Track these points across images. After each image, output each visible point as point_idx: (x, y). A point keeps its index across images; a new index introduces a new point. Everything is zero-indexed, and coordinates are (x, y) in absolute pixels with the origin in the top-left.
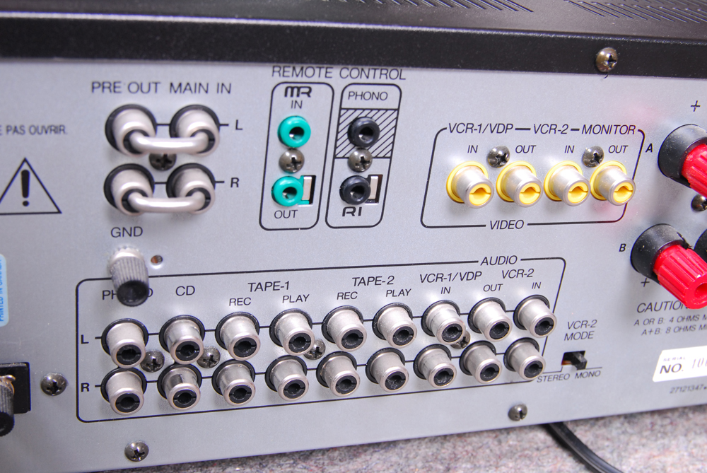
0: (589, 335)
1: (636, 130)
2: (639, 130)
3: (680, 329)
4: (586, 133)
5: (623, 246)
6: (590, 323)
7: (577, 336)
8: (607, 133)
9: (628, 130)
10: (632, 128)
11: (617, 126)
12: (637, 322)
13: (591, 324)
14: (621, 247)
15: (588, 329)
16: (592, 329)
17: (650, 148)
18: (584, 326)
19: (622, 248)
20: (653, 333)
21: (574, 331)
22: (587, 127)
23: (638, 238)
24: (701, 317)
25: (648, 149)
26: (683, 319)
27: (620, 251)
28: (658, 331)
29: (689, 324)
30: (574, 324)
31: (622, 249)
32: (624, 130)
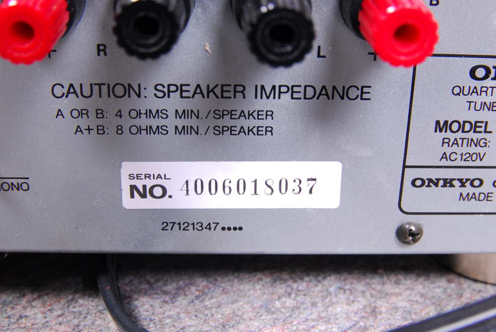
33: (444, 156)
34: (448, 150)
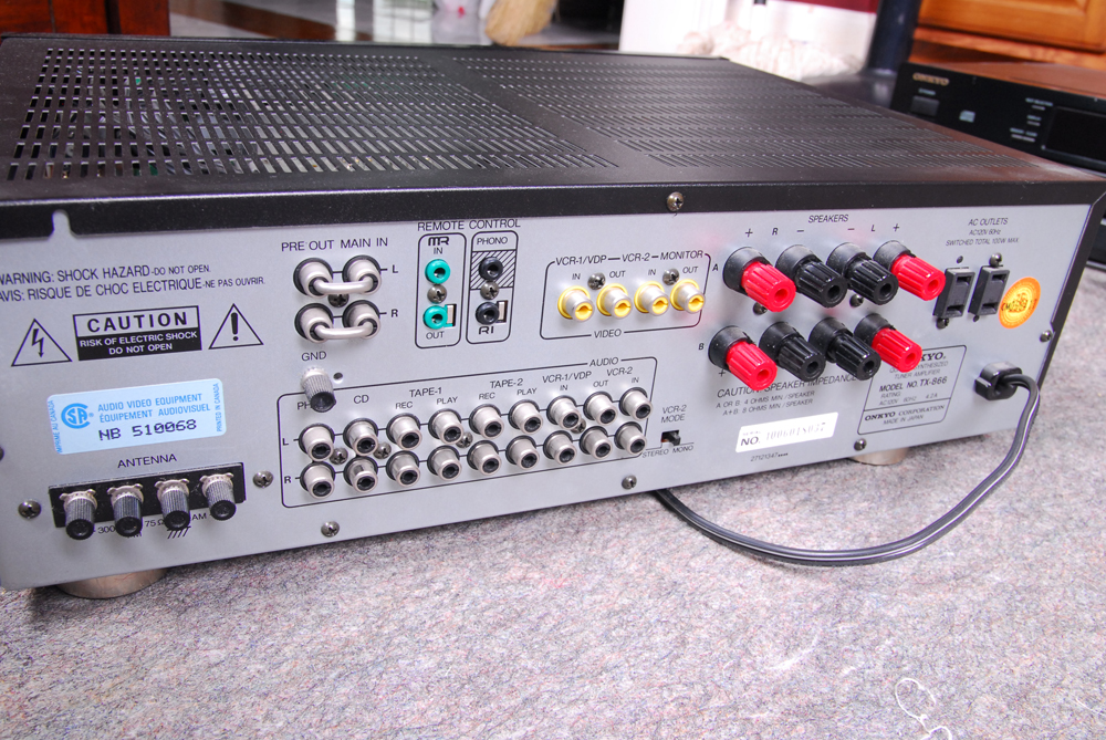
0: (681, 417)
1: (703, 254)
2: (706, 254)
3: (754, 409)
4: (664, 259)
5: (702, 345)
6: (681, 407)
7: (671, 419)
8: (680, 258)
9: (697, 254)
10: (700, 253)
11: (688, 252)
12: (719, 405)
14: (700, 346)
15: (680, 413)
16: (683, 412)
17: (716, 267)
18: (676, 410)
20: (732, 413)
21: (669, 415)
22: (665, 254)
23: (713, 339)
24: (770, 398)
25: (714, 269)
26: (755, 400)
27: (699, 349)
28: (736, 411)
29: (761, 404)
30: (668, 409)
31: (701, 348)
32: (694, 254)
33: (881, 403)
34: (883, 399)
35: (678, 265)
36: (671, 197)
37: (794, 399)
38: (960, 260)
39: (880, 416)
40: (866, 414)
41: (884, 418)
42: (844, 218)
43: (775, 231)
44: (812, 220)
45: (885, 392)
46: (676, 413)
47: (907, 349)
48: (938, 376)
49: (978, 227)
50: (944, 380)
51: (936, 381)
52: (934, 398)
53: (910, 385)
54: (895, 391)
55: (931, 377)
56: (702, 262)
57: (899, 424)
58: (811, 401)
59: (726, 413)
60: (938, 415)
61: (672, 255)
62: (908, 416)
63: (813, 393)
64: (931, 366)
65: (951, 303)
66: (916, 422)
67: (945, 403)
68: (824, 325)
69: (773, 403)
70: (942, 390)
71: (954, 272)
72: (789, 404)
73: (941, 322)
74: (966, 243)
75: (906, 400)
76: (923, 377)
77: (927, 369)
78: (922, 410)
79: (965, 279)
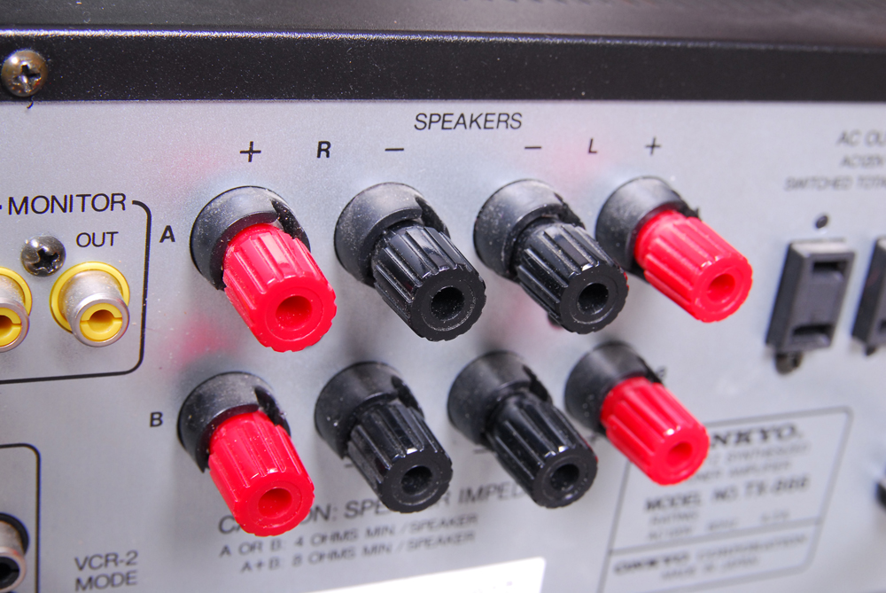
0: (127, 579)
1: (128, 203)
2: (135, 203)
3: (321, 557)
4: (18, 212)
5: (156, 416)
6: (122, 556)
7: (102, 581)
8: (64, 210)
9: (111, 202)
10: (120, 198)
11: (84, 196)
12: (226, 550)
13: (127, 559)
14: (152, 419)
15: (123, 569)
16: (131, 568)
17: (168, 234)
18: (111, 564)
19: (156, 419)
20: (265, 568)
21: (94, 574)
22: (18, 203)
23: (186, 401)
24: (362, 533)
25: (164, 237)
26: (323, 538)
27: (152, 425)
28: (274, 563)
29: (339, 546)
30: (89, 560)
31: (156, 422)
32: (101, 202)
33: (652, 536)
35: (63, 227)
36: (14, 60)
37: (425, 533)
38: (822, 223)
39: (652, 563)
40: (615, 560)
41: (661, 568)
42: (512, 122)
43: (324, 149)
44: (425, 123)
45: (659, 513)
46: (111, 568)
47: (670, 432)
48: (786, 474)
49: (862, 149)
50: (802, 483)
51: (781, 486)
52: (782, 518)
53: (721, 495)
54: (683, 509)
55: (770, 478)
56: (129, 222)
57: (700, 577)
58: (470, 536)
59: (247, 566)
60: (796, 554)
61: (41, 204)
62: (720, 561)
63: (473, 518)
64: (768, 453)
65: (801, 319)
66: (740, 571)
67: (808, 530)
68: (484, 370)
69: (370, 542)
70: (799, 504)
71: (804, 249)
72: (414, 545)
73: (786, 361)
74: (835, 183)
75: (712, 526)
76: (751, 477)
77: (759, 461)
78: (754, 547)
79: (835, 265)
